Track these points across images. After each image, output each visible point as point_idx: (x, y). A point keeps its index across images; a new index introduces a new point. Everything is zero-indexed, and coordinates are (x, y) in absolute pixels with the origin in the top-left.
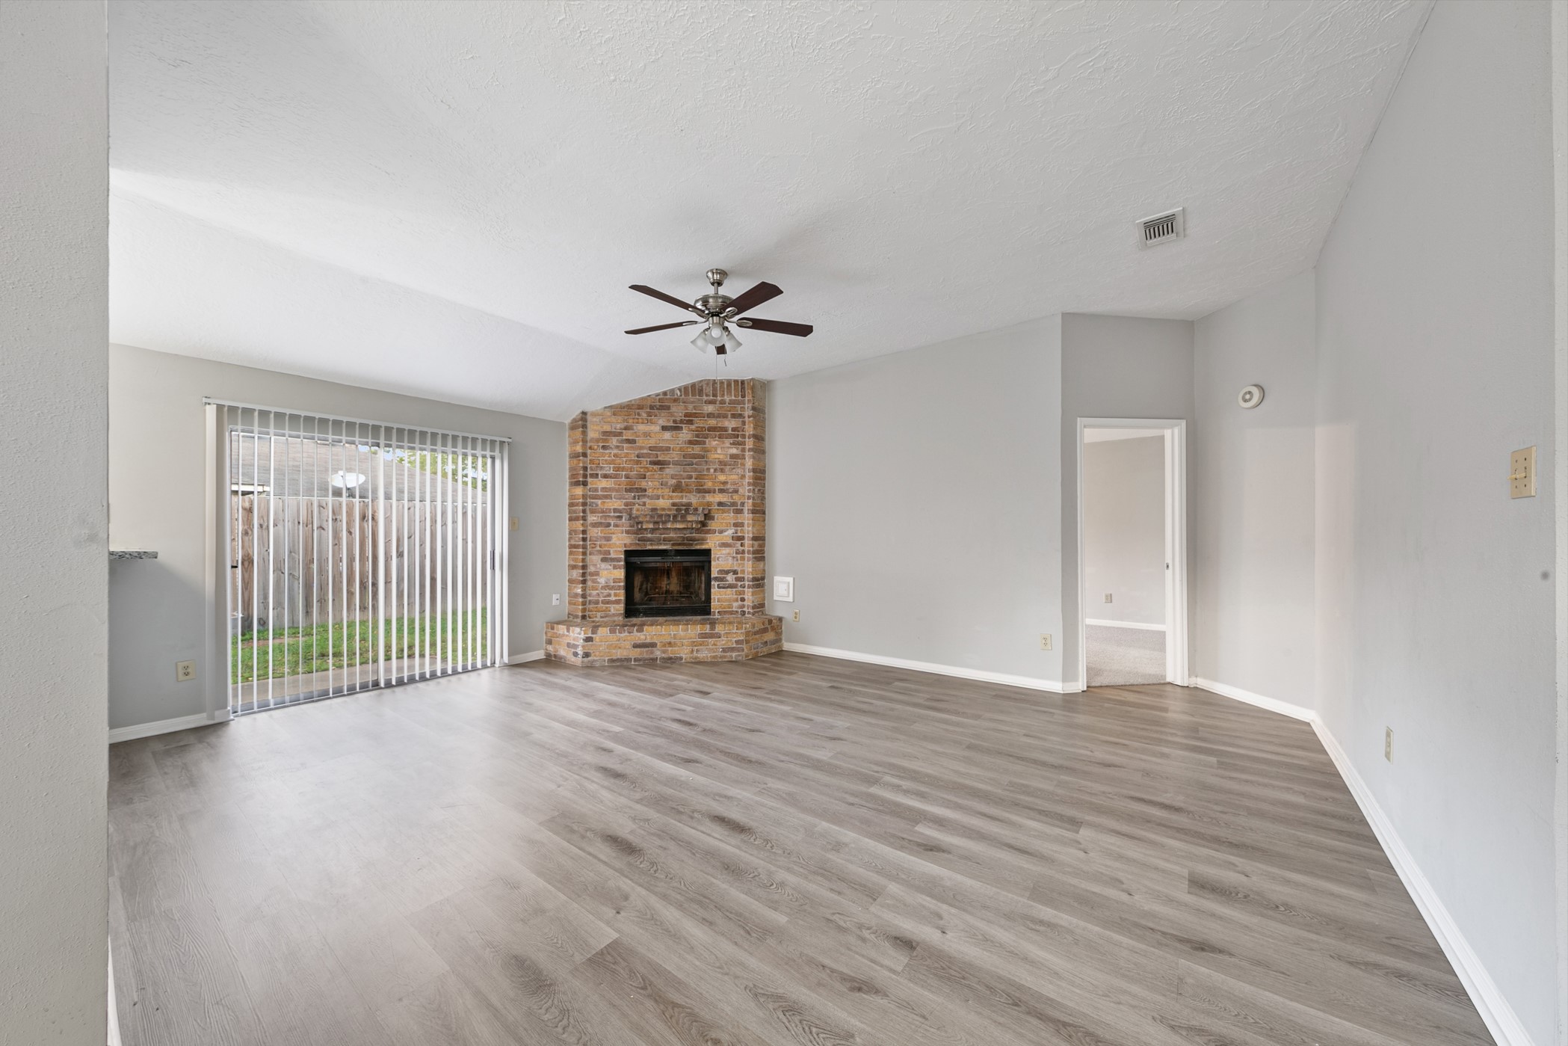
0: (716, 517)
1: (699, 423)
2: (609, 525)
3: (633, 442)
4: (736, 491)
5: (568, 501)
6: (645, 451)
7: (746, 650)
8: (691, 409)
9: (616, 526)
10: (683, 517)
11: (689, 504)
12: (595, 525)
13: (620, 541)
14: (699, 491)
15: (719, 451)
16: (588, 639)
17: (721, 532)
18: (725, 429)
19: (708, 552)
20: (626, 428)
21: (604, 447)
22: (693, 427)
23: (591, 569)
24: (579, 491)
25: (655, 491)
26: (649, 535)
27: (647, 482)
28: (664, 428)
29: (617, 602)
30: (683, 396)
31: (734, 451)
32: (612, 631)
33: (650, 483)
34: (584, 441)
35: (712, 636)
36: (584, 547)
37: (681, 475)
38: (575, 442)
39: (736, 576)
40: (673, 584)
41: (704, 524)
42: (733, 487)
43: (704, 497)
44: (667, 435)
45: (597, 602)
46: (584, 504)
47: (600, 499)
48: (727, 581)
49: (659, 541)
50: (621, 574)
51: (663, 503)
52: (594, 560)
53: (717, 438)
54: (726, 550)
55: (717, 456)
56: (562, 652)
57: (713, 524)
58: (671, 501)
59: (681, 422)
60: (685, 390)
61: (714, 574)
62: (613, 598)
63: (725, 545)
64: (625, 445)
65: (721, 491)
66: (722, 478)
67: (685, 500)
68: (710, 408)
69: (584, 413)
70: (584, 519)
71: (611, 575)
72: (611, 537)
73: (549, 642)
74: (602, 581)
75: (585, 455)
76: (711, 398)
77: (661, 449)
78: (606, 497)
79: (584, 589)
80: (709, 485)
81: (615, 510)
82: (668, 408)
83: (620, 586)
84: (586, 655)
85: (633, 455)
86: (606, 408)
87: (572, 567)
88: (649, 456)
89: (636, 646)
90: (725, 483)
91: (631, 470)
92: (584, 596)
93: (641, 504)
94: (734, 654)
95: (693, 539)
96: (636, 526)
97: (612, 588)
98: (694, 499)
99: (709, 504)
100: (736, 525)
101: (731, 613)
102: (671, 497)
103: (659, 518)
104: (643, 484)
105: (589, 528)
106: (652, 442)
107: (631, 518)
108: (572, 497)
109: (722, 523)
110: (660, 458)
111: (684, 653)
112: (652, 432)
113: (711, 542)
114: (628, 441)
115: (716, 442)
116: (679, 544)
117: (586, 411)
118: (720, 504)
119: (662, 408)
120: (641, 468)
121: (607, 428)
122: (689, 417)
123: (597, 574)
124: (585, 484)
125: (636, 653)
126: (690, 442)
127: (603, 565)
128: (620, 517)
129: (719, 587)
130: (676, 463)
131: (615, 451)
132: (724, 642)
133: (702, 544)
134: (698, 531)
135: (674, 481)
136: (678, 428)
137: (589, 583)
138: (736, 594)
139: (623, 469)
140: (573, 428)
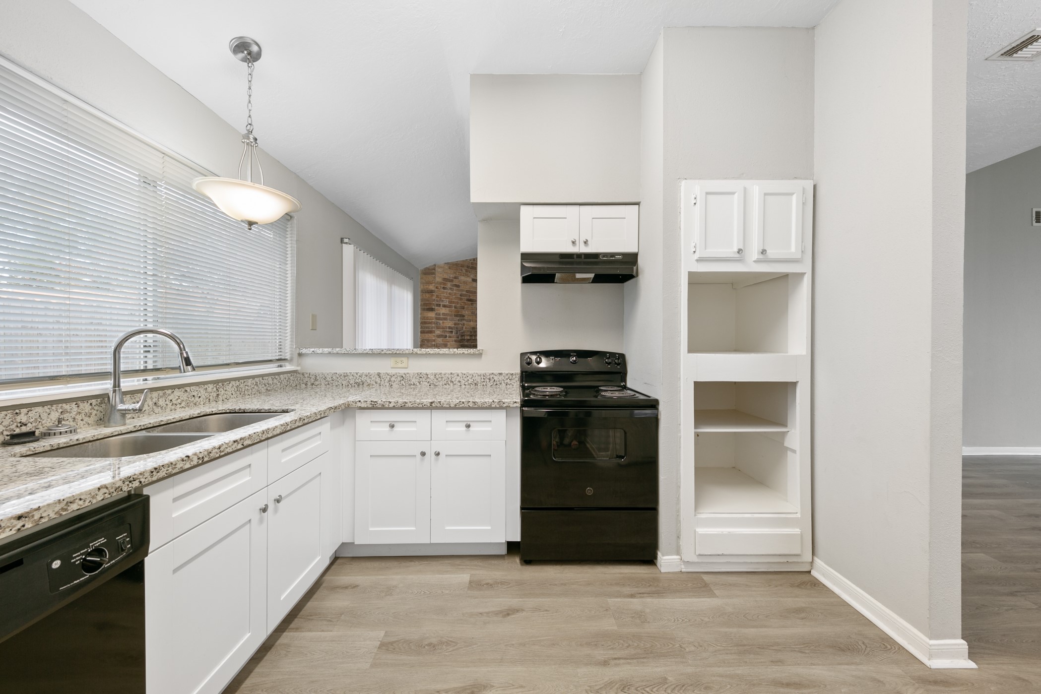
2: (446, 337)
3: (458, 286)
6: (464, 293)
9: (450, 337)
21: (444, 288)
27: (465, 311)
64: (455, 288)
81: (450, 328)
86: (445, 263)
91: (457, 303)
93: (463, 324)
120: (462, 302)
128: (452, 332)
131: (450, 291)
139: (454, 302)
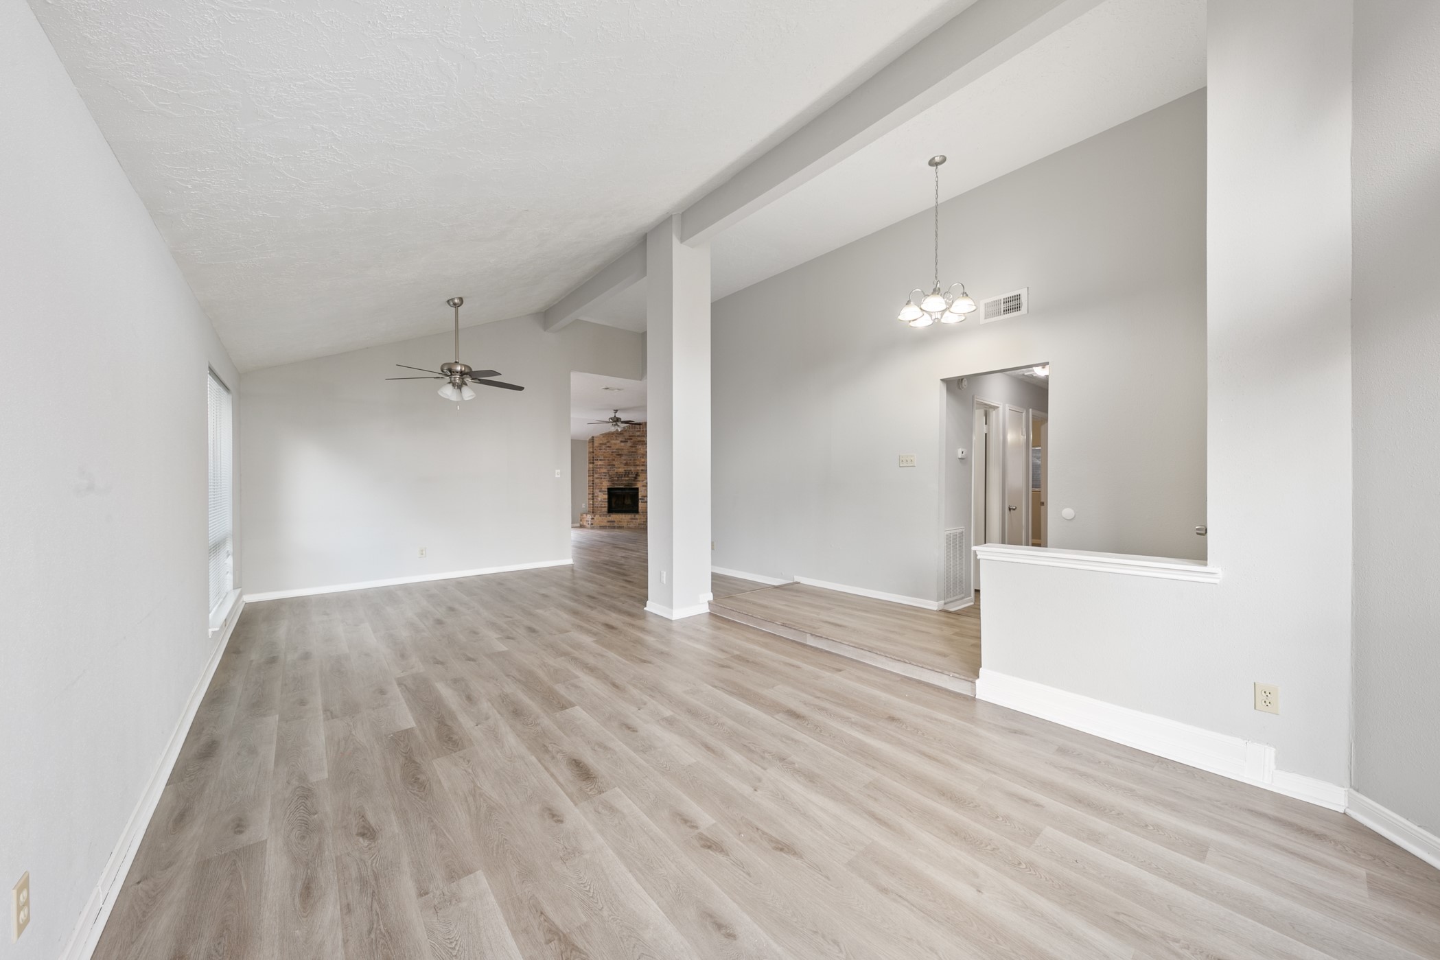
1: (634, 439)
5: (588, 469)
8: (631, 434)
10: (628, 475)
11: (631, 470)
12: (597, 478)
13: (606, 484)
14: (634, 466)
16: (592, 519)
17: (643, 481)
19: (638, 489)
20: (608, 442)
22: (632, 441)
23: (596, 494)
24: (591, 466)
25: (618, 466)
26: (616, 482)
28: (621, 442)
29: (605, 507)
30: (628, 429)
32: (600, 516)
33: (616, 462)
34: (593, 447)
35: (634, 519)
36: (593, 486)
37: (628, 459)
38: (590, 448)
40: (628, 502)
41: (636, 478)
43: (636, 468)
44: (623, 444)
45: (598, 507)
46: (593, 471)
47: (599, 469)
49: (619, 485)
50: (606, 496)
51: (621, 470)
52: (597, 491)
53: (641, 445)
56: (585, 524)
59: (628, 439)
61: (640, 497)
62: (603, 505)
67: (629, 469)
68: (638, 433)
69: (593, 437)
70: (593, 476)
71: (603, 497)
72: (602, 483)
73: (581, 521)
74: (599, 499)
75: (593, 452)
77: (621, 449)
78: (601, 468)
79: (593, 502)
80: (638, 463)
82: (623, 434)
83: (606, 501)
84: (592, 524)
85: (610, 452)
87: (589, 494)
88: (615, 452)
89: (608, 522)
92: (593, 504)
95: (632, 484)
96: (611, 479)
97: (603, 502)
98: (632, 468)
99: (638, 470)
102: (624, 468)
103: (619, 476)
104: (614, 463)
105: (595, 479)
106: (617, 447)
107: (609, 476)
108: (589, 468)
110: (620, 453)
111: (625, 525)
112: (617, 443)
113: (639, 485)
114: (609, 447)
116: (627, 486)
118: (642, 470)
121: (601, 442)
122: (631, 438)
123: (598, 496)
124: (593, 463)
125: (608, 524)
126: (631, 447)
127: (600, 493)
130: (625, 455)
133: (635, 486)
134: (634, 481)
135: (625, 462)
136: (626, 441)
137: (595, 500)
140: (589, 442)
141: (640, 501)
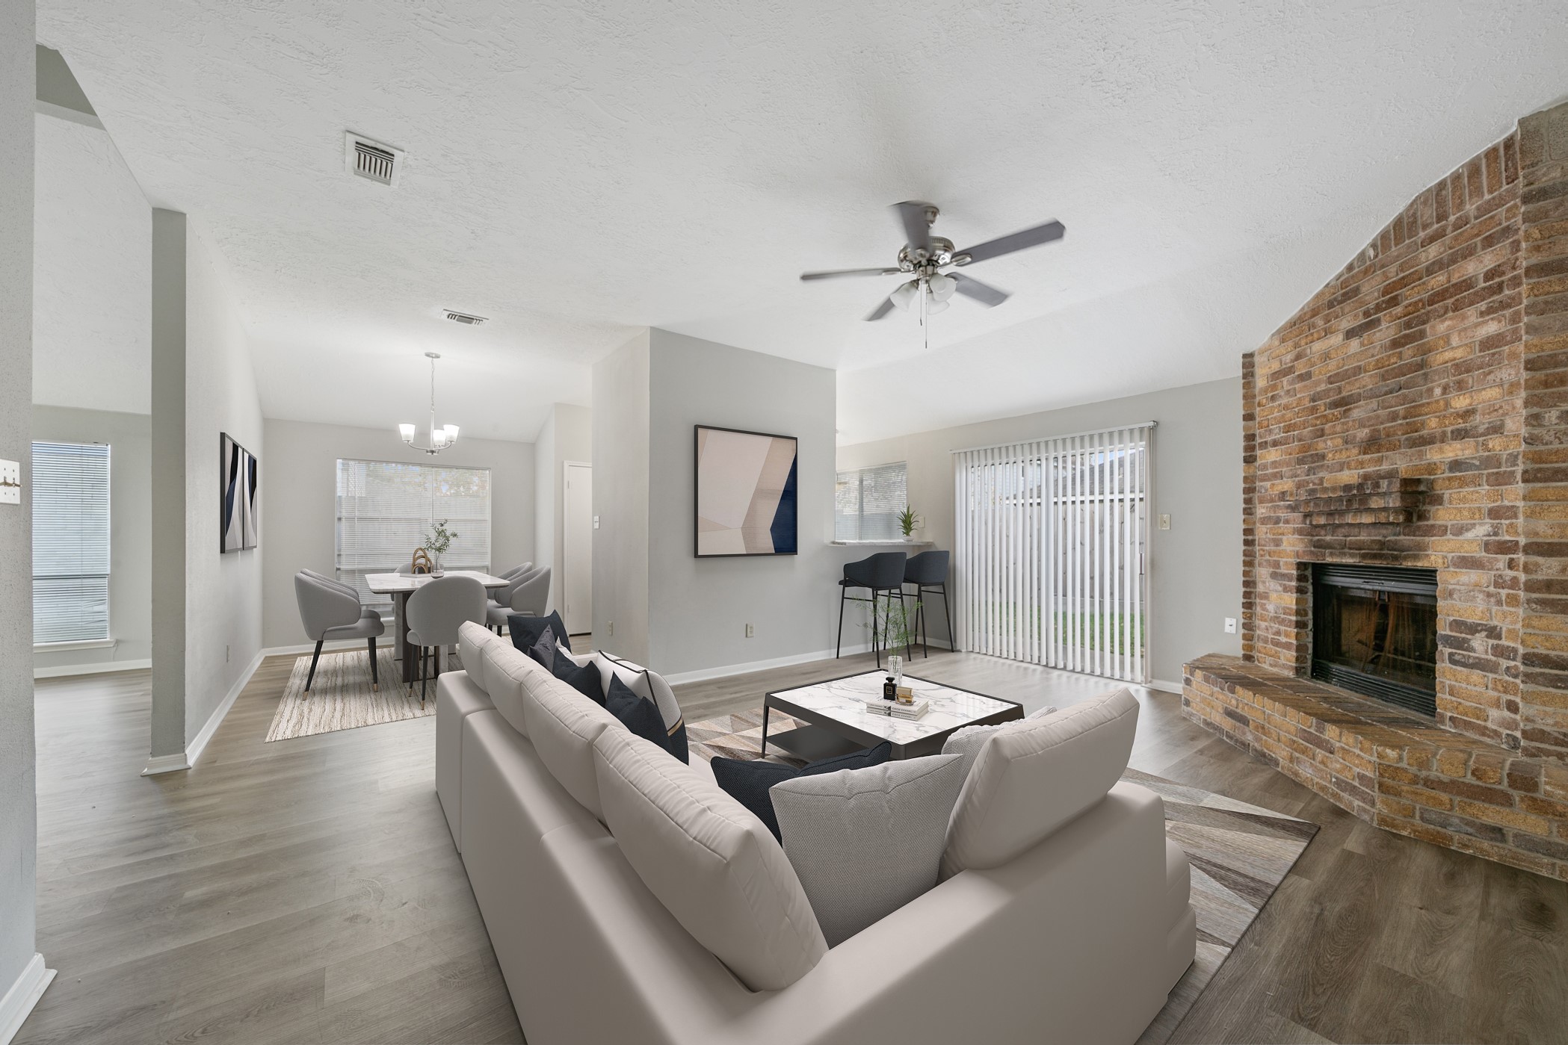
0: (1446, 497)
1: (1412, 295)
3: (1307, 375)
4: (1497, 429)
6: (1323, 387)
7: (1379, 805)
8: (1394, 274)
10: (1364, 498)
12: (1265, 521)
13: (1292, 546)
14: (1414, 443)
15: (1455, 341)
16: (1187, 681)
17: (1460, 531)
18: (1467, 284)
19: (1430, 576)
20: (1298, 357)
22: (1399, 310)
23: (1260, 588)
25: (1337, 456)
26: (1328, 538)
27: (1326, 440)
28: (1350, 334)
29: (1288, 646)
30: (1380, 256)
31: (1492, 328)
33: (1329, 443)
34: (1254, 395)
35: (1319, 743)
37: (1378, 417)
38: (1244, 402)
39: (1495, 642)
41: (1414, 514)
42: (1487, 419)
43: (1421, 455)
44: (1355, 345)
45: (1266, 641)
46: (1253, 490)
47: (1269, 480)
48: (1472, 649)
49: (1340, 548)
51: (1347, 476)
52: (1263, 572)
53: (1450, 314)
54: (1470, 576)
55: (1448, 355)
57: (1441, 513)
58: (1361, 471)
59: (1378, 308)
60: (1383, 242)
61: (1443, 629)
62: (1283, 639)
63: (1468, 563)
64: (1297, 386)
65: (1461, 435)
66: (1460, 403)
67: (1385, 467)
68: (1433, 251)
69: (1254, 355)
70: (1253, 512)
71: (1280, 602)
72: (1281, 539)
74: (1273, 608)
75: (1252, 417)
76: (1436, 226)
77: (1347, 375)
78: (1275, 476)
79: (1250, 616)
80: (1432, 424)
82: (1356, 292)
83: (1290, 621)
85: (1307, 399)
90: (1468, 413)
91: (1305, 425)
92: (1251, 627)
93: (1317, 481)
94: (1356, 803)
95: (1394, 546)
96: (1310, 525)
97: (1282, 622)
98: (1401, 461)
99: (1431, 468)
100: (1495, 513)
101: (1483, 731)
102: (1361, 464)
104: (1323, 444)
105: (1258, 525)
106: (1332, 367)
107: (1301, 509)
109: (1460, 510)
110: (1344, 394)
112: (1331, 349)
113: (1437, 554)
114: (1302, 378)
115: (1447, 323)
116: (1374, 556)
117: (1248, 351)
118: (1456, 465)
119: (1346, 297)
120: (1318, 417)
122: (1392, 292)
123: (1266, 596)
126: (1396, 344)
127: (1274, 585)
128: (1291, 508)
129: (1453, 661)
130: (1372, 395)
132: (1338, 766)
133: (1416, 557)
134: (1402, 528)
135: (1367, 430)
136: (1371, 325)
137: (1258, 609)
138: (1495, 689)
139: (1295, 426)
140: (1243, 380)
141: (1444, 651)
